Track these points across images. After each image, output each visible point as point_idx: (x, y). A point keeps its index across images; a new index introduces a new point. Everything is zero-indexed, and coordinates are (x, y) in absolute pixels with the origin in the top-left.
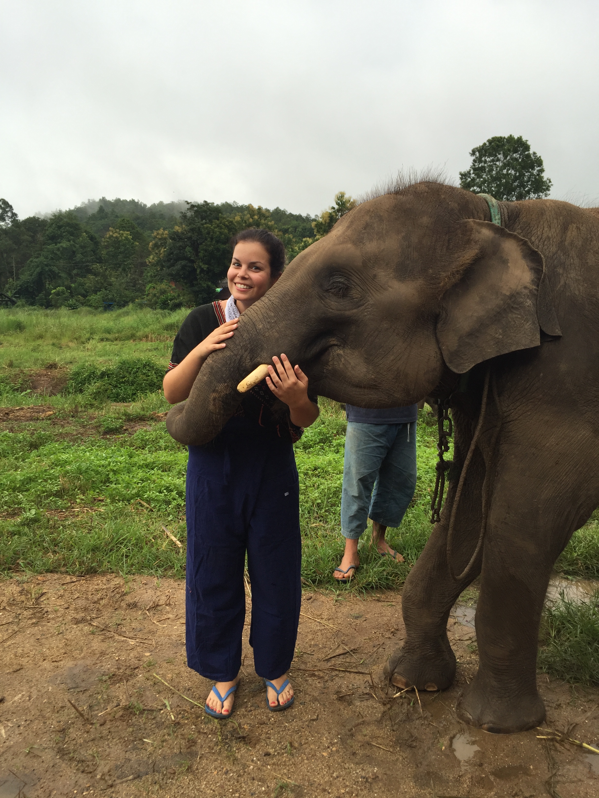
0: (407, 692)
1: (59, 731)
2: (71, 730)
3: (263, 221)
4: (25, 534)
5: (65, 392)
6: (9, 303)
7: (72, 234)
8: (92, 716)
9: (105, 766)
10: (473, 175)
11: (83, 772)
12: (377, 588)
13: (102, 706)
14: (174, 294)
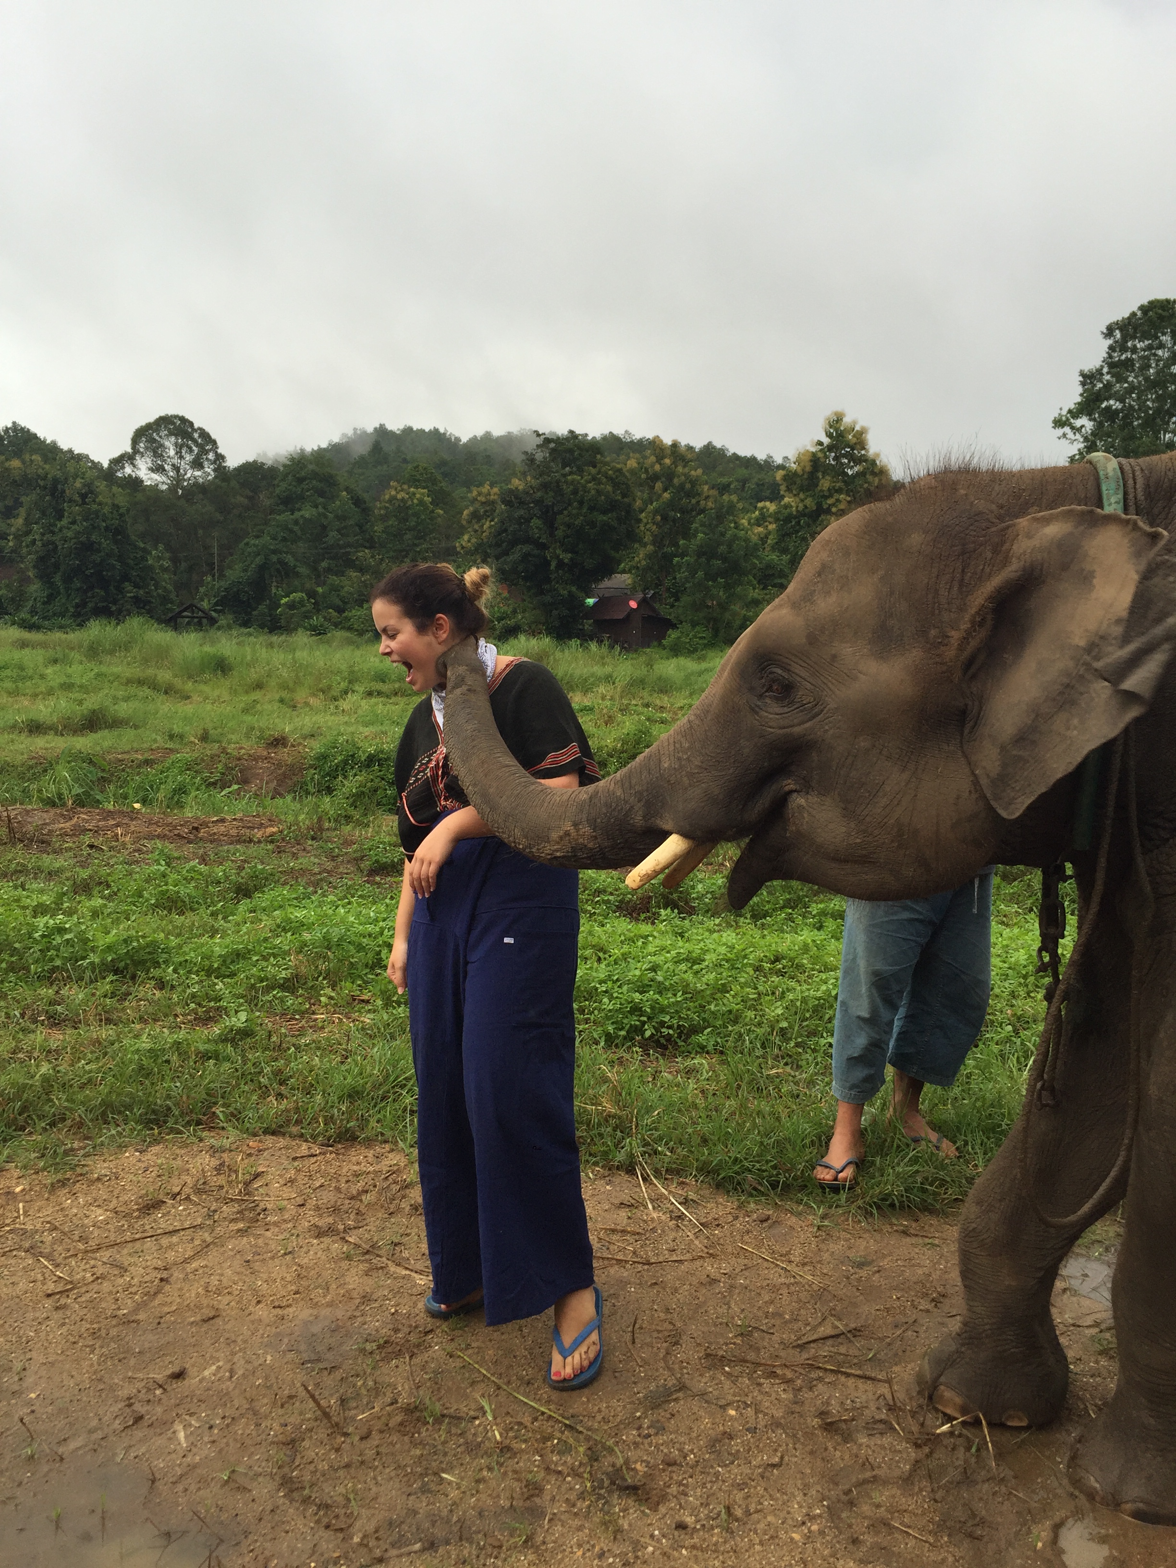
0: (964, 1423)
1: (284, 1444)
2: (306, 1443)
3: (680, 469)
4: (228, 1059)
5: (300, 790)
6: (205, 621)
7: (322, 494)
8: (345, 1419)
9: (369, 1519)
10: (1108, 377)
11: (327, 1527)
12: (902, 1207)
13: (365, 1401)
14: (506, 608)
